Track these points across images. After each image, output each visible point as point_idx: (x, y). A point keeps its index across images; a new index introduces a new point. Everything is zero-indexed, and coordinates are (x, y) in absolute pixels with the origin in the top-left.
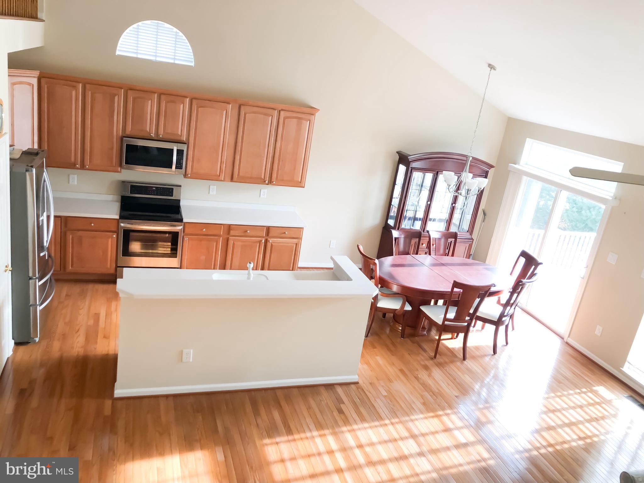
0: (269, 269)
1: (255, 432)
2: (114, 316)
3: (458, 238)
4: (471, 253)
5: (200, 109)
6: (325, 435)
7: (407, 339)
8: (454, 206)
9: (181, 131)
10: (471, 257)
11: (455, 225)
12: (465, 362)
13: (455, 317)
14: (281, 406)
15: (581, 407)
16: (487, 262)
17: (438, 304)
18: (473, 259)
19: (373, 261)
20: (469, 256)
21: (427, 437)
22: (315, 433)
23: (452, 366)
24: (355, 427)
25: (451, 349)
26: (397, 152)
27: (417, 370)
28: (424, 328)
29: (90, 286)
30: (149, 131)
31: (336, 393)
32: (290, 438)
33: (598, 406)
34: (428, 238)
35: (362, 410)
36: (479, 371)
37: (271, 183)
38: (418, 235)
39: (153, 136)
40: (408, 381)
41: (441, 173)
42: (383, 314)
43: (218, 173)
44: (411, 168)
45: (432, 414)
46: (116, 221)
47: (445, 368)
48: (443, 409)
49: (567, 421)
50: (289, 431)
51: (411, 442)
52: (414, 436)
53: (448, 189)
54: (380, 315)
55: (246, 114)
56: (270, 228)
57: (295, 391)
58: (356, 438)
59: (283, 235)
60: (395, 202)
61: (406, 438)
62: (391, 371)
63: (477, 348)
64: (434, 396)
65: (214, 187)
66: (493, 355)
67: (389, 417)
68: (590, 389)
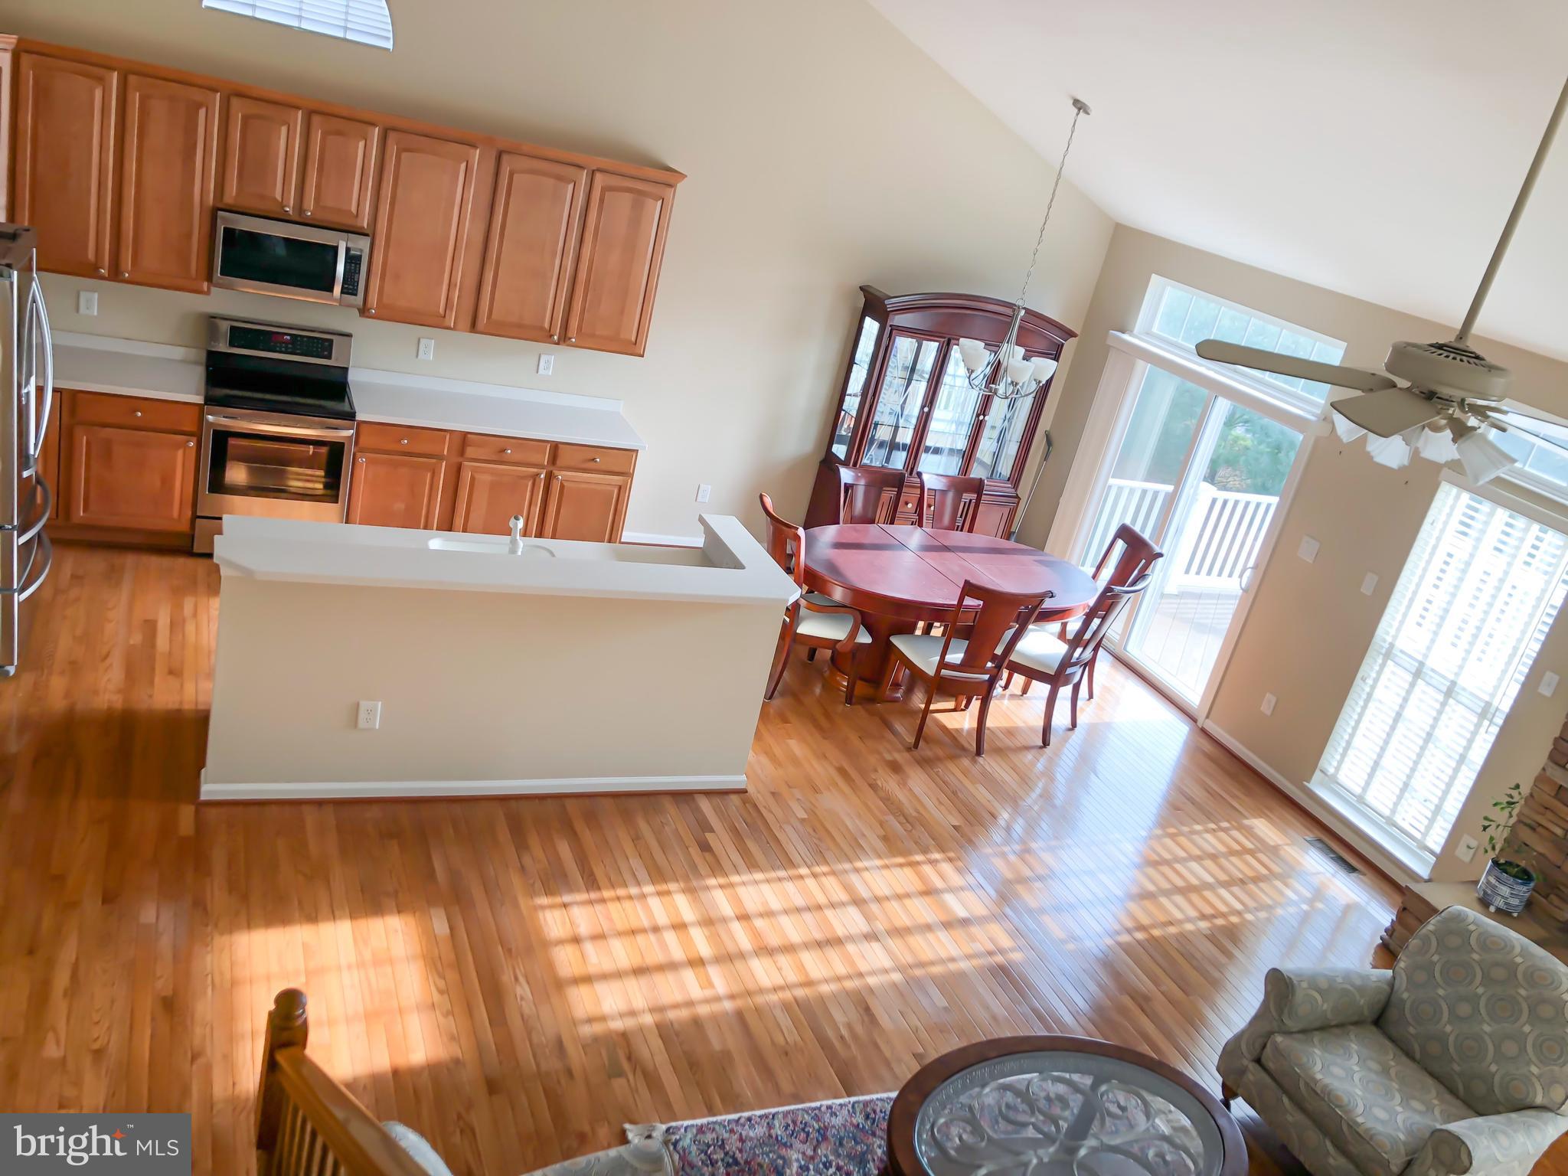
0: (553, 537)
1: (516, 881)
2: (190, 628)
3: (985, 494)
4: (1013, 530)
5: (404, 155)
6: (668, 893)
7: (859, 707)
8: (981, 421)
9: (358, 202)
10: (1013, 538)
11: (982, 463)
12: (980, 760)
13: (964, 661)
14: (575, 833)
15: (1214, 857)
16: (1047, 549)
17: (931, 634)
18: (1016, 541)
19: (793, 530)
20: (1008, 535)
21: (886, 904)
22: (649, 889)
23: (951, 766)
24: (735, 879)
25: (952, 731)
26: (861, 288)
27: (876, 771)
28: (896, 685)
29: (130, 560)
30: (280, 200)
31: (697, 810)
32: (593, 895)
33: (1249, 858)
34: (919, 490)
35: (751, 845)
36: (1007, 778)
37: (564, 341)
38: (897, 481)
39: (291, 213)
40: (856, 793)
41: (956, 342)
42: (810, 649)
43: (441, 311)
44: (891, 326)
45: (900, 860)
46: (196, 411)
47: (935, 770)
48: (925, 851)
49: (1180, 883)
50: (592, 883)
51: (853, 912)
52: (858, 902)
53: (969, 378)
54: (803, 652)
55: (513, 174)
56: (560, 445)
57: (607, 803)
58: (737, 901)
59: (591, 465)
60: (852, 404)
61: (843, 904)
62: (821, 770)
63: (1010, 732)
64: (908, 825)
65: (430, 343)
66: (1041, 748)
67: (809, 863)
68: (1236, 822)
